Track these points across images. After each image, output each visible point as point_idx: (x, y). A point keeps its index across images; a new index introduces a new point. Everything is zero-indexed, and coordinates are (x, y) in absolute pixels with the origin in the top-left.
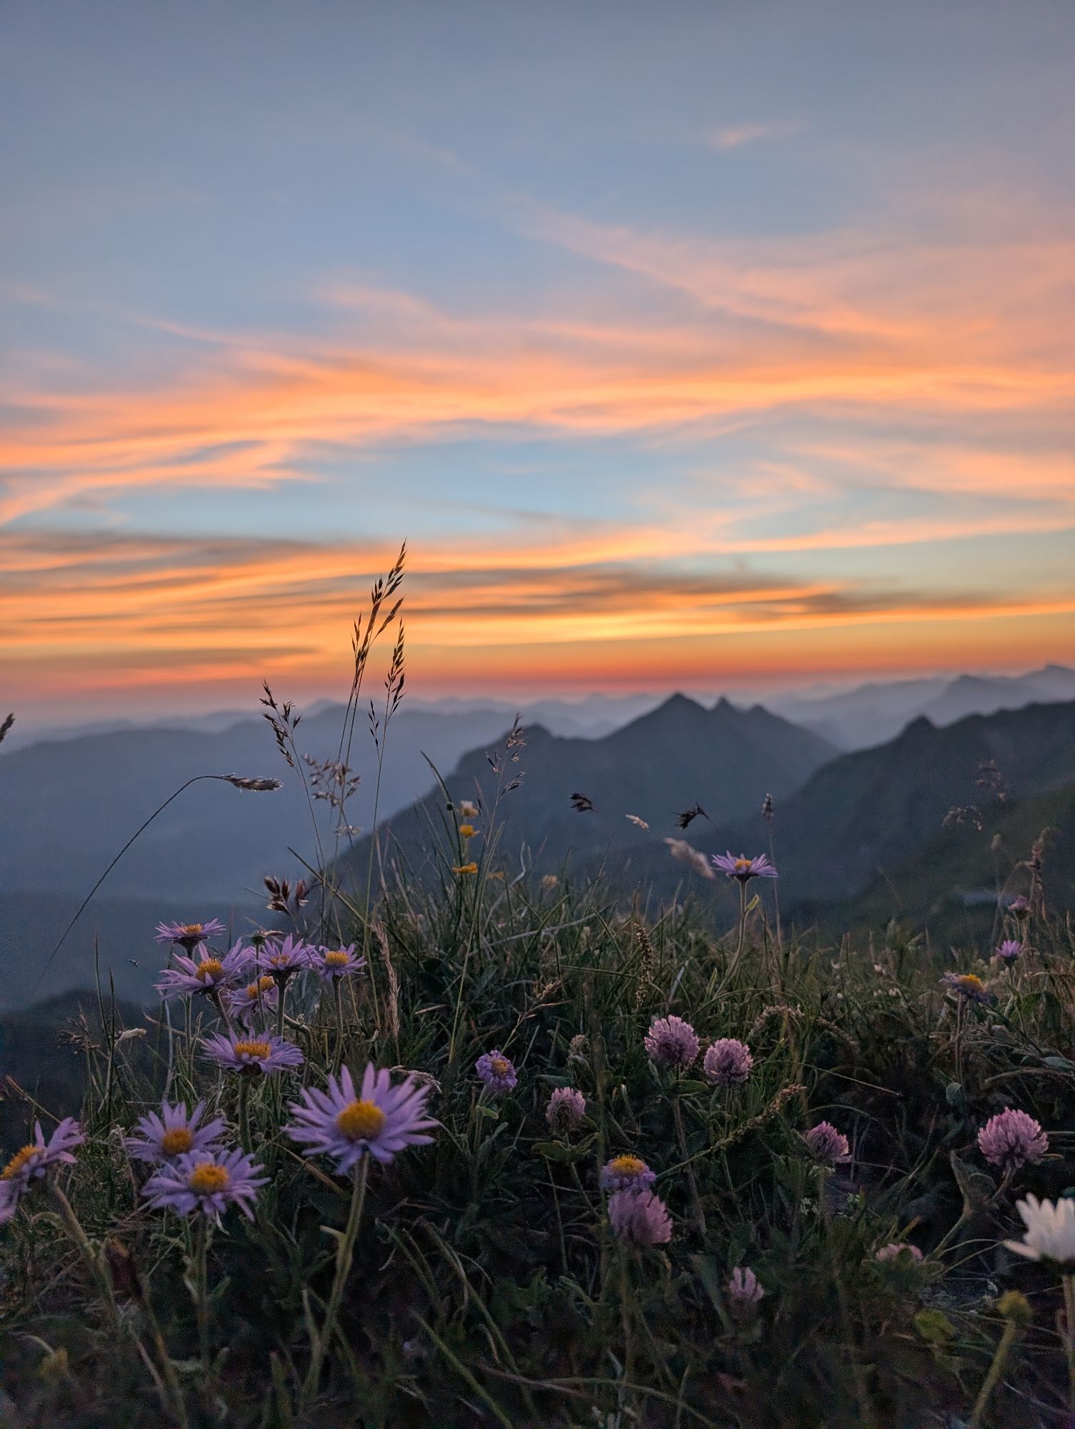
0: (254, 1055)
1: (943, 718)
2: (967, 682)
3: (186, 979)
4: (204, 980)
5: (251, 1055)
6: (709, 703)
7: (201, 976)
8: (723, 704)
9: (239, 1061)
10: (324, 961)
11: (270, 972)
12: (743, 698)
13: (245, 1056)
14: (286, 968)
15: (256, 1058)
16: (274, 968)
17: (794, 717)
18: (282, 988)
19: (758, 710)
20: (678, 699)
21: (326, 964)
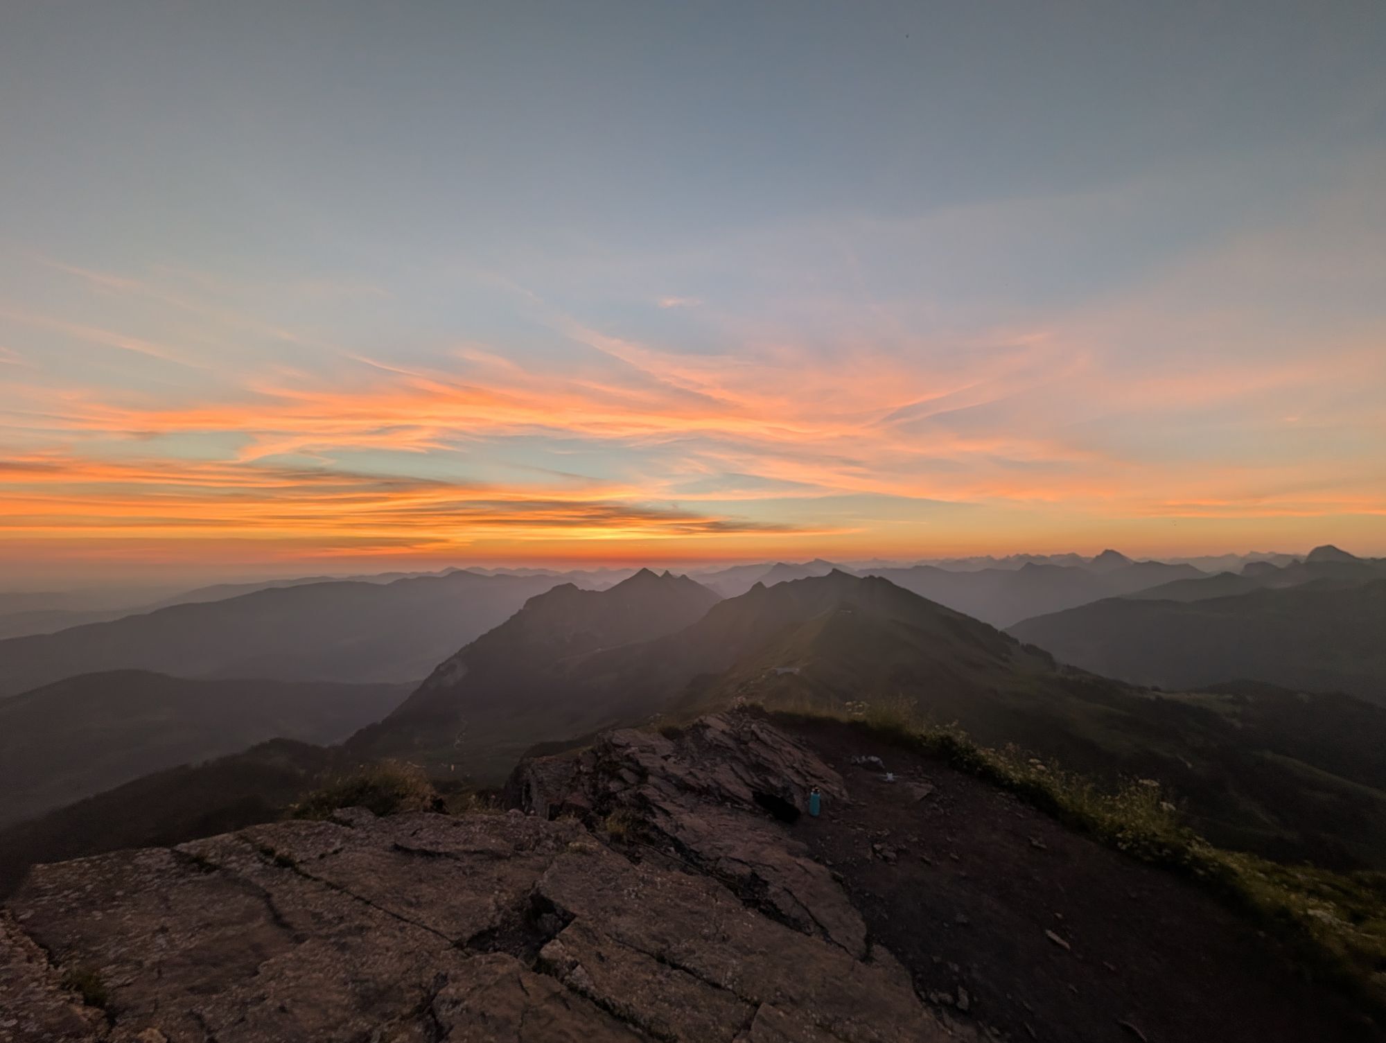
1: (768, 584)
2: (780, 566)
6: (660, 574)
8: (667, 572)
12: (677, 571)
17: (700, 582)
19: (684, 576)
20: (644, 571)
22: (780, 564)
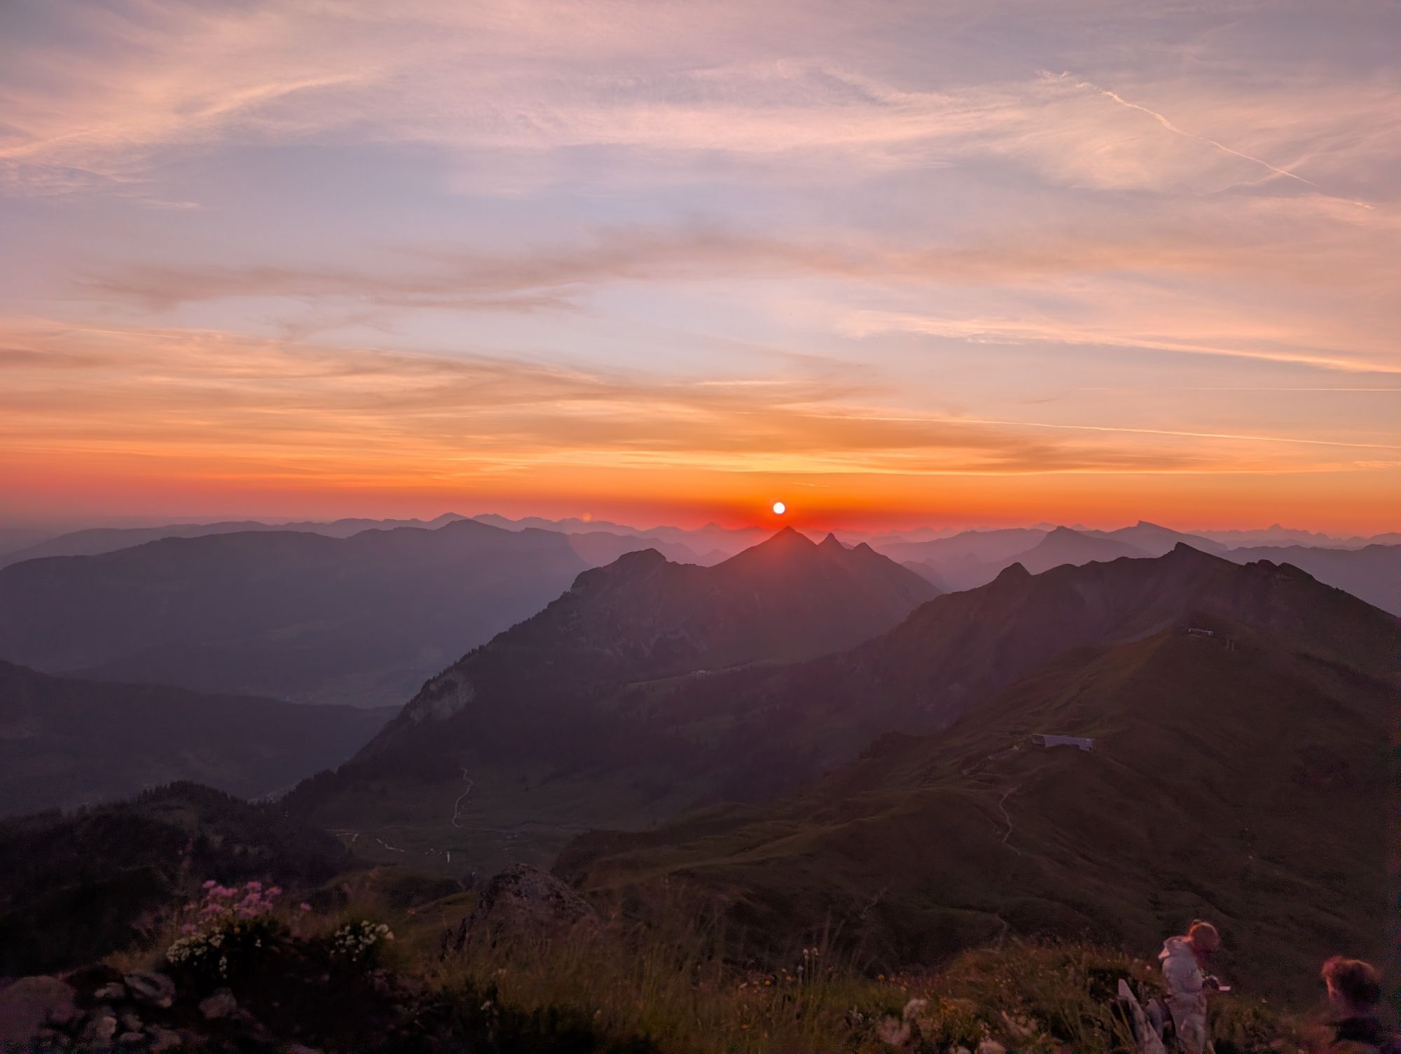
1: (1036, 567)
2: (1062, 532)
6: (818, 539)
8: (832, 538)
19: (863, 547)
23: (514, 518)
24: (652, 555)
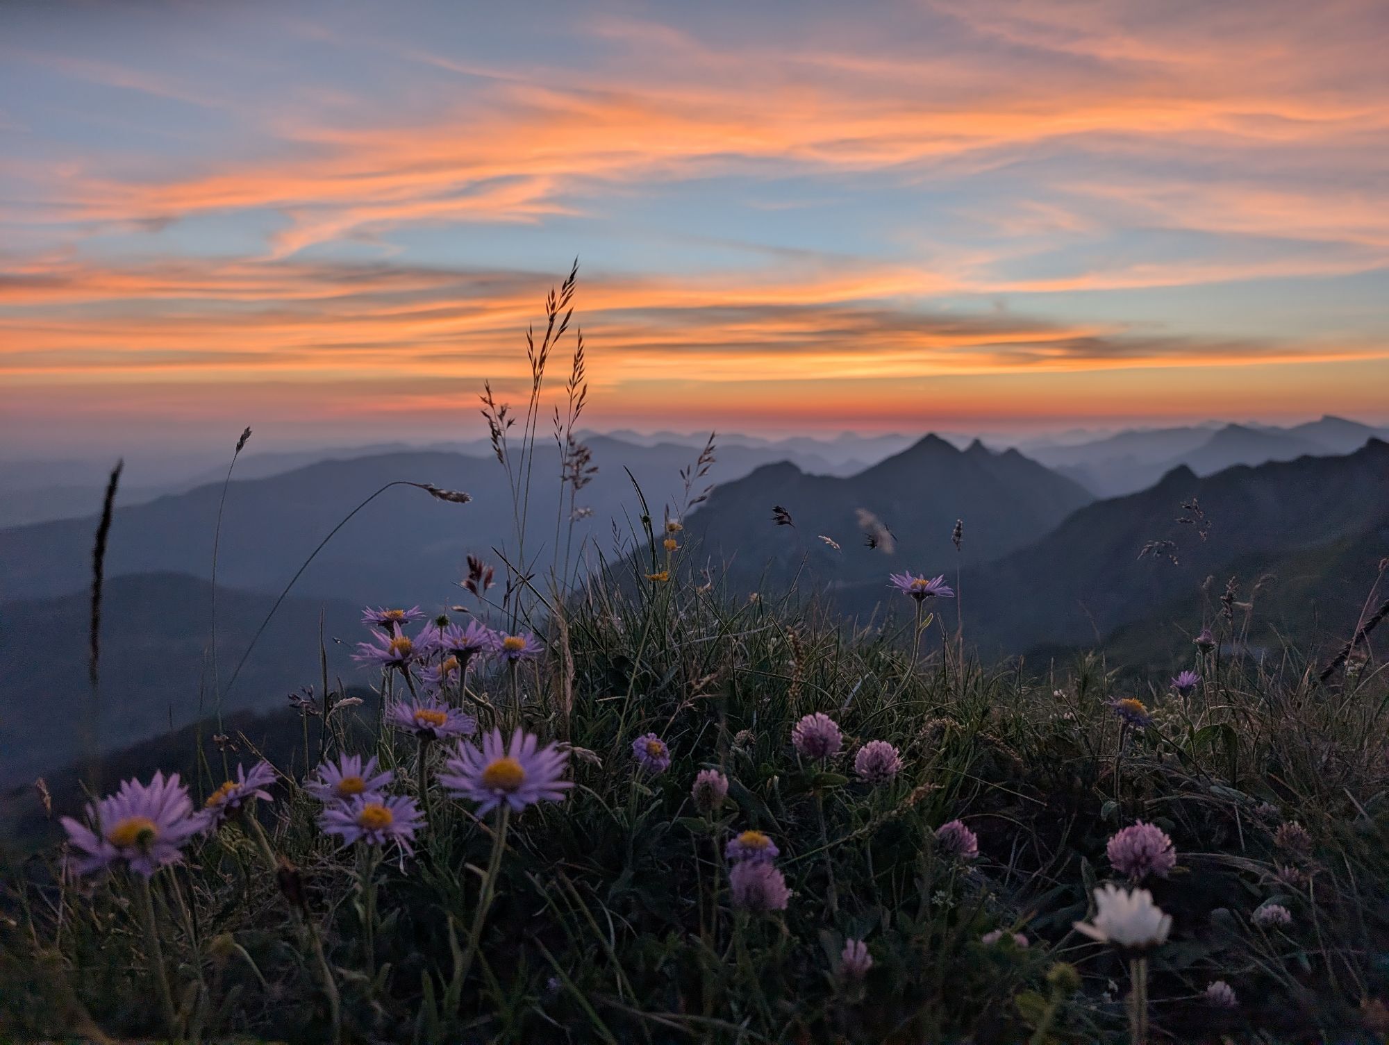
0: (430, 721)
1: (1203, 469)
2: (1234, 433)
3: (379, 652)
4: (394, 655)
5: (427, 721)
6: (962, 445)
7: (392, 652)
8: (977, 444)
9: (417, 725)
10: (502, 645)
11: (453, 651)
12: (997, 441)
13: (421, 722)
14: (466, 648)
15: (431, 724)
16: (455, 647)
17: (1048, 462)
18: (463, 667)
19: (1012, 452)
20: (931, 439)
21: (503, 648)
22: (1233, 428)
23: (646, 433)
24: (786, 468)
